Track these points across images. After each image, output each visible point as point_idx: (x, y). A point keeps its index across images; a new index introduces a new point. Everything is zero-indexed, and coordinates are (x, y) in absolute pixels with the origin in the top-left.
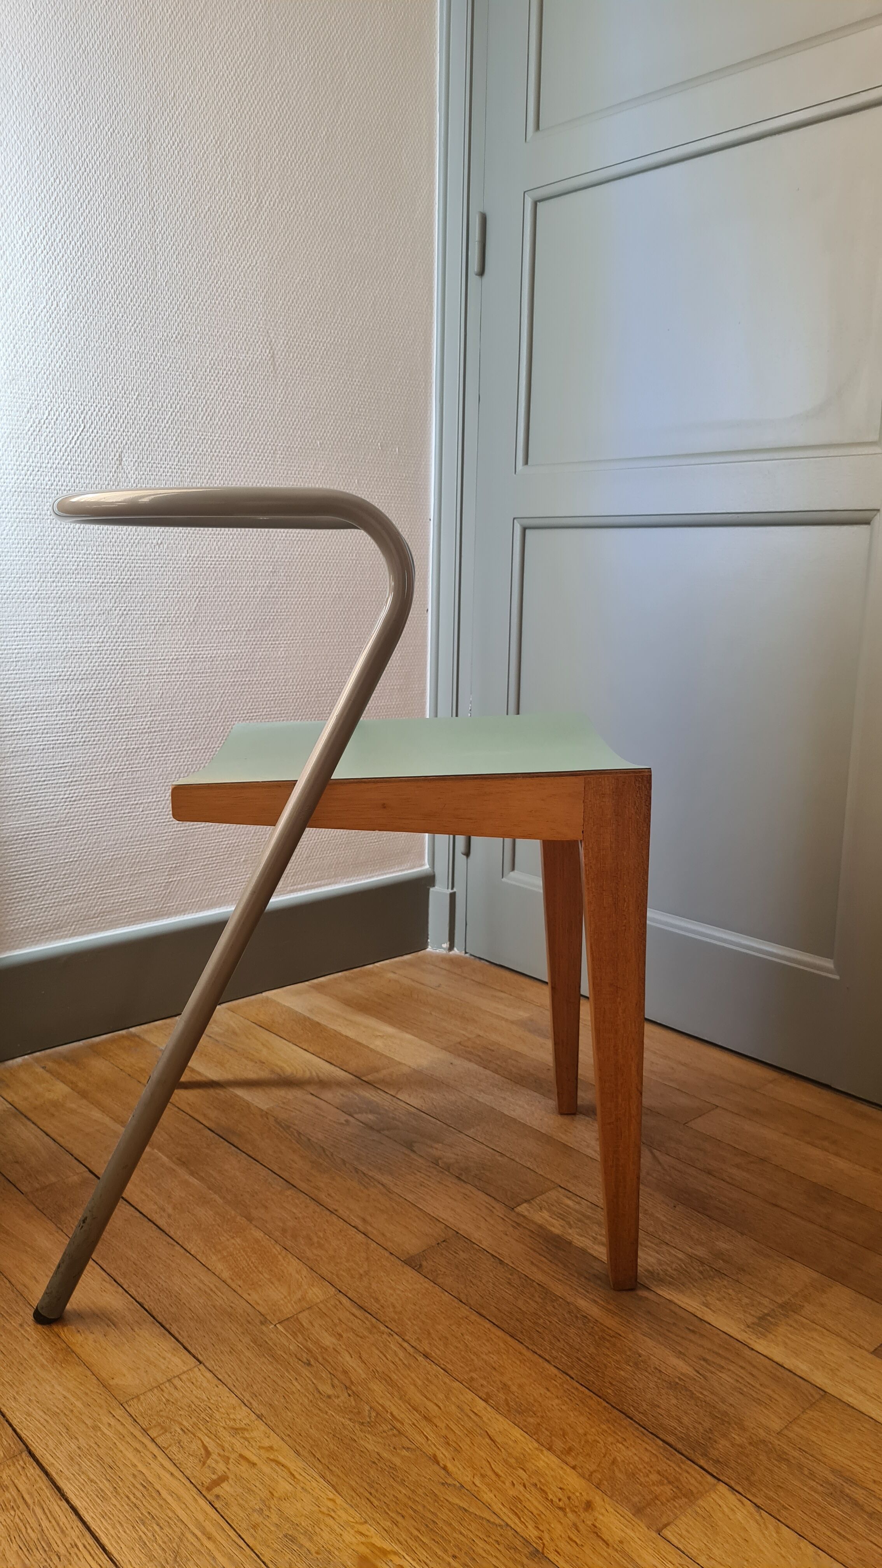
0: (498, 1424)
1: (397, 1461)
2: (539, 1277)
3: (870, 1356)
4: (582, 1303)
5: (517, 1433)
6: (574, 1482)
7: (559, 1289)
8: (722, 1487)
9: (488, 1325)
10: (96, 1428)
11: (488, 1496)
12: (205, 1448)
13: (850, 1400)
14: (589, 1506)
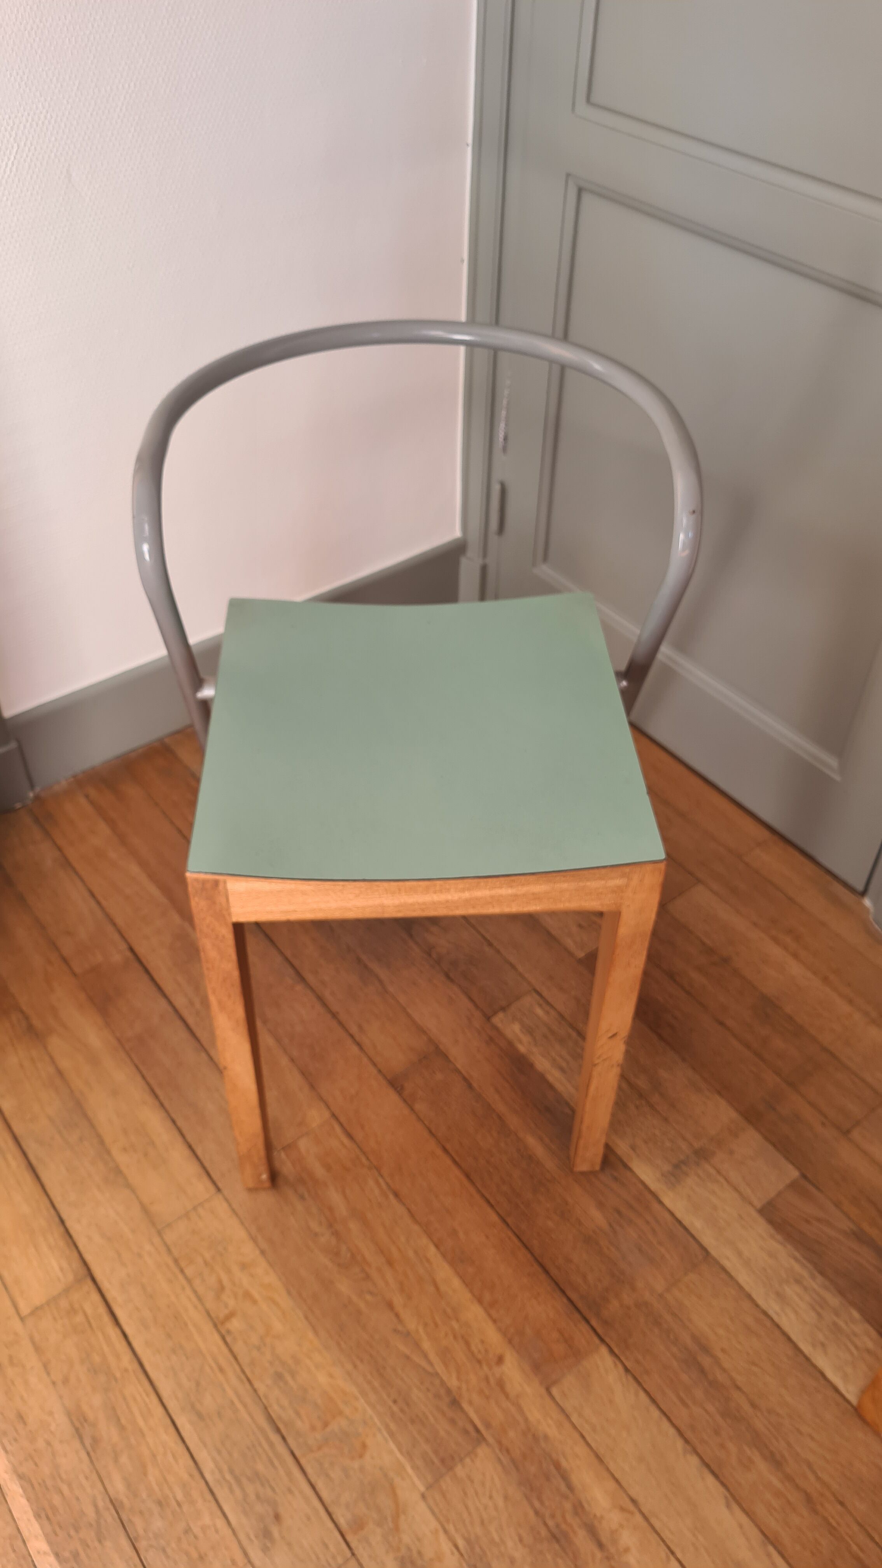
0: (444, 1272)
1: (362, 1306)
2: (501, 1108)
3: (755, 1214)
4: (531, 1141)
5: (456, 1282)
6: (493, 1336)
7: (514, 1121)
8: (604, 1350)
9: (449, 1162)
10: (140, 1256)
11: (426, 1345)
12: (220, 1282)
13: (727, 1264)
14: (500, 1360)
